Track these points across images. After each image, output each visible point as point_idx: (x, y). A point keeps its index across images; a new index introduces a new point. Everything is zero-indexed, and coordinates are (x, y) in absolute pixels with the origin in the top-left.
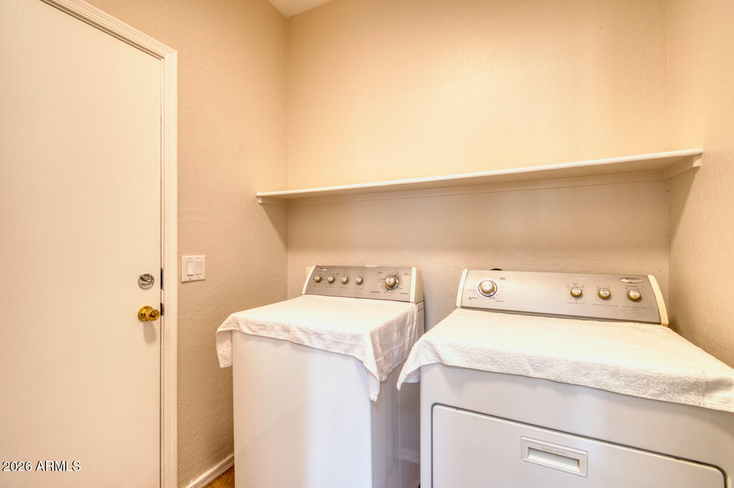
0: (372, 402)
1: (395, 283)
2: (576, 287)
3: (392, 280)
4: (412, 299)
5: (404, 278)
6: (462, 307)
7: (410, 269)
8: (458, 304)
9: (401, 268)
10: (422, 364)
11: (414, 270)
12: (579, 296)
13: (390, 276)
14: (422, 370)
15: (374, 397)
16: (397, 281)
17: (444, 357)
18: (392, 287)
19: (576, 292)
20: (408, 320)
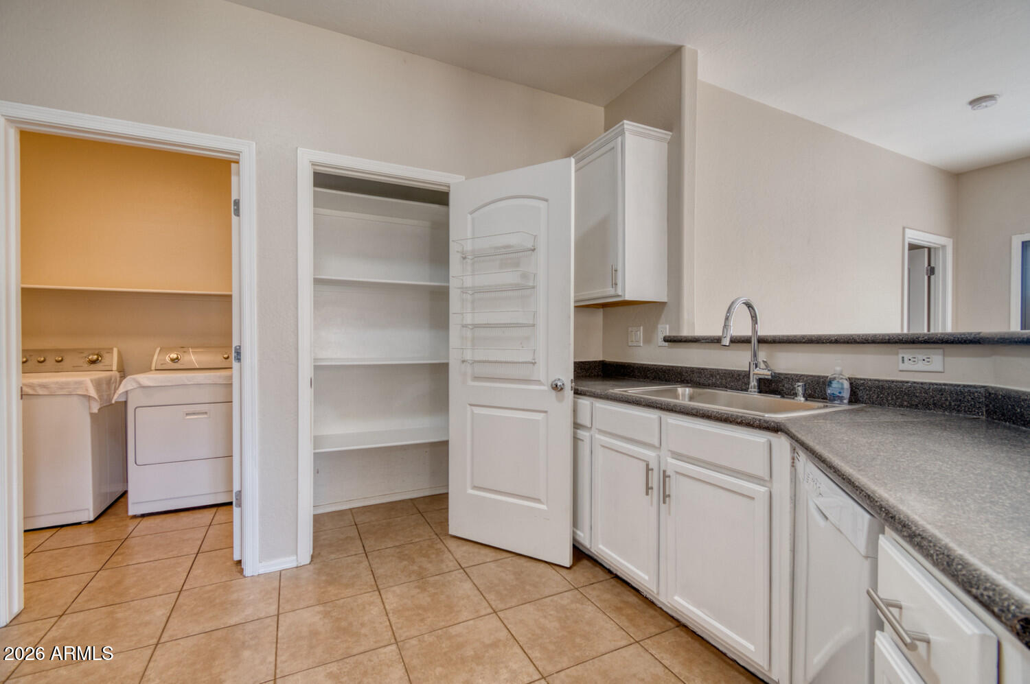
0: (92, 415)
1: (98, 359)
2: (226, 353)
3: (95, 357)
4: (115, 368)
5: (106, 356)
6: (156, 370)
7: (112, 349)
8: (153, 368)
9: (104, 349)
10: (129, 388)
11: (115, 351)
12: (228, 358)
13: (94, 354)
14: (129, 392)
15: (95, 410)
16: (100, 358)
17: (142, 383)
18: (93, 362)
19: (226, 356)
20: (113, 379)
